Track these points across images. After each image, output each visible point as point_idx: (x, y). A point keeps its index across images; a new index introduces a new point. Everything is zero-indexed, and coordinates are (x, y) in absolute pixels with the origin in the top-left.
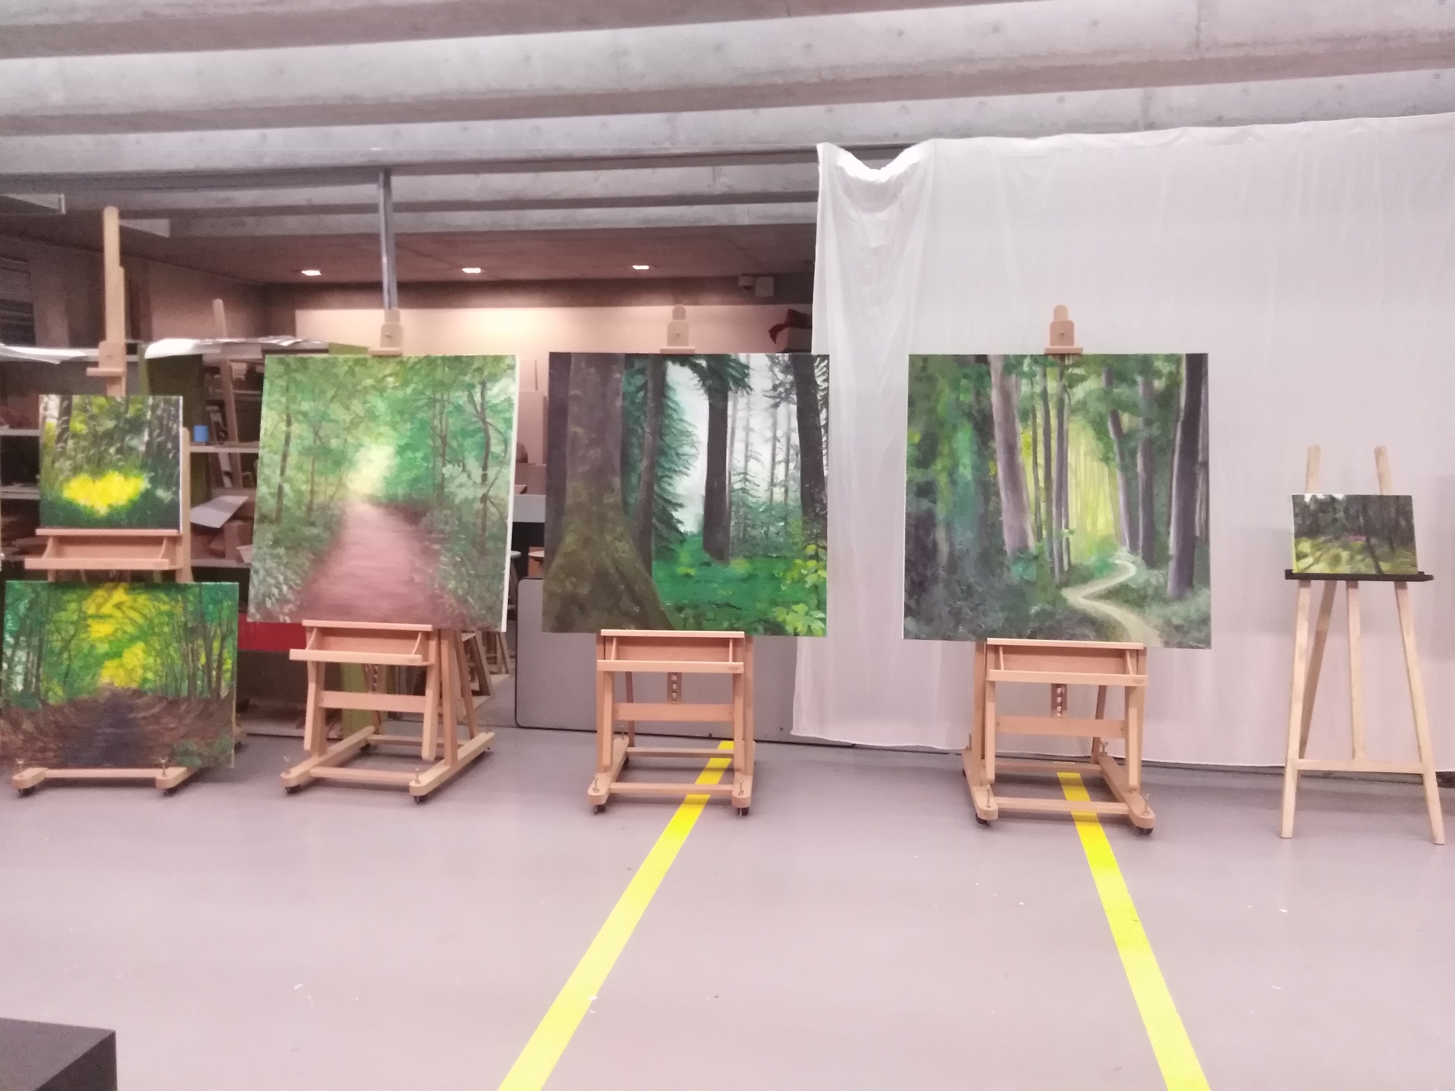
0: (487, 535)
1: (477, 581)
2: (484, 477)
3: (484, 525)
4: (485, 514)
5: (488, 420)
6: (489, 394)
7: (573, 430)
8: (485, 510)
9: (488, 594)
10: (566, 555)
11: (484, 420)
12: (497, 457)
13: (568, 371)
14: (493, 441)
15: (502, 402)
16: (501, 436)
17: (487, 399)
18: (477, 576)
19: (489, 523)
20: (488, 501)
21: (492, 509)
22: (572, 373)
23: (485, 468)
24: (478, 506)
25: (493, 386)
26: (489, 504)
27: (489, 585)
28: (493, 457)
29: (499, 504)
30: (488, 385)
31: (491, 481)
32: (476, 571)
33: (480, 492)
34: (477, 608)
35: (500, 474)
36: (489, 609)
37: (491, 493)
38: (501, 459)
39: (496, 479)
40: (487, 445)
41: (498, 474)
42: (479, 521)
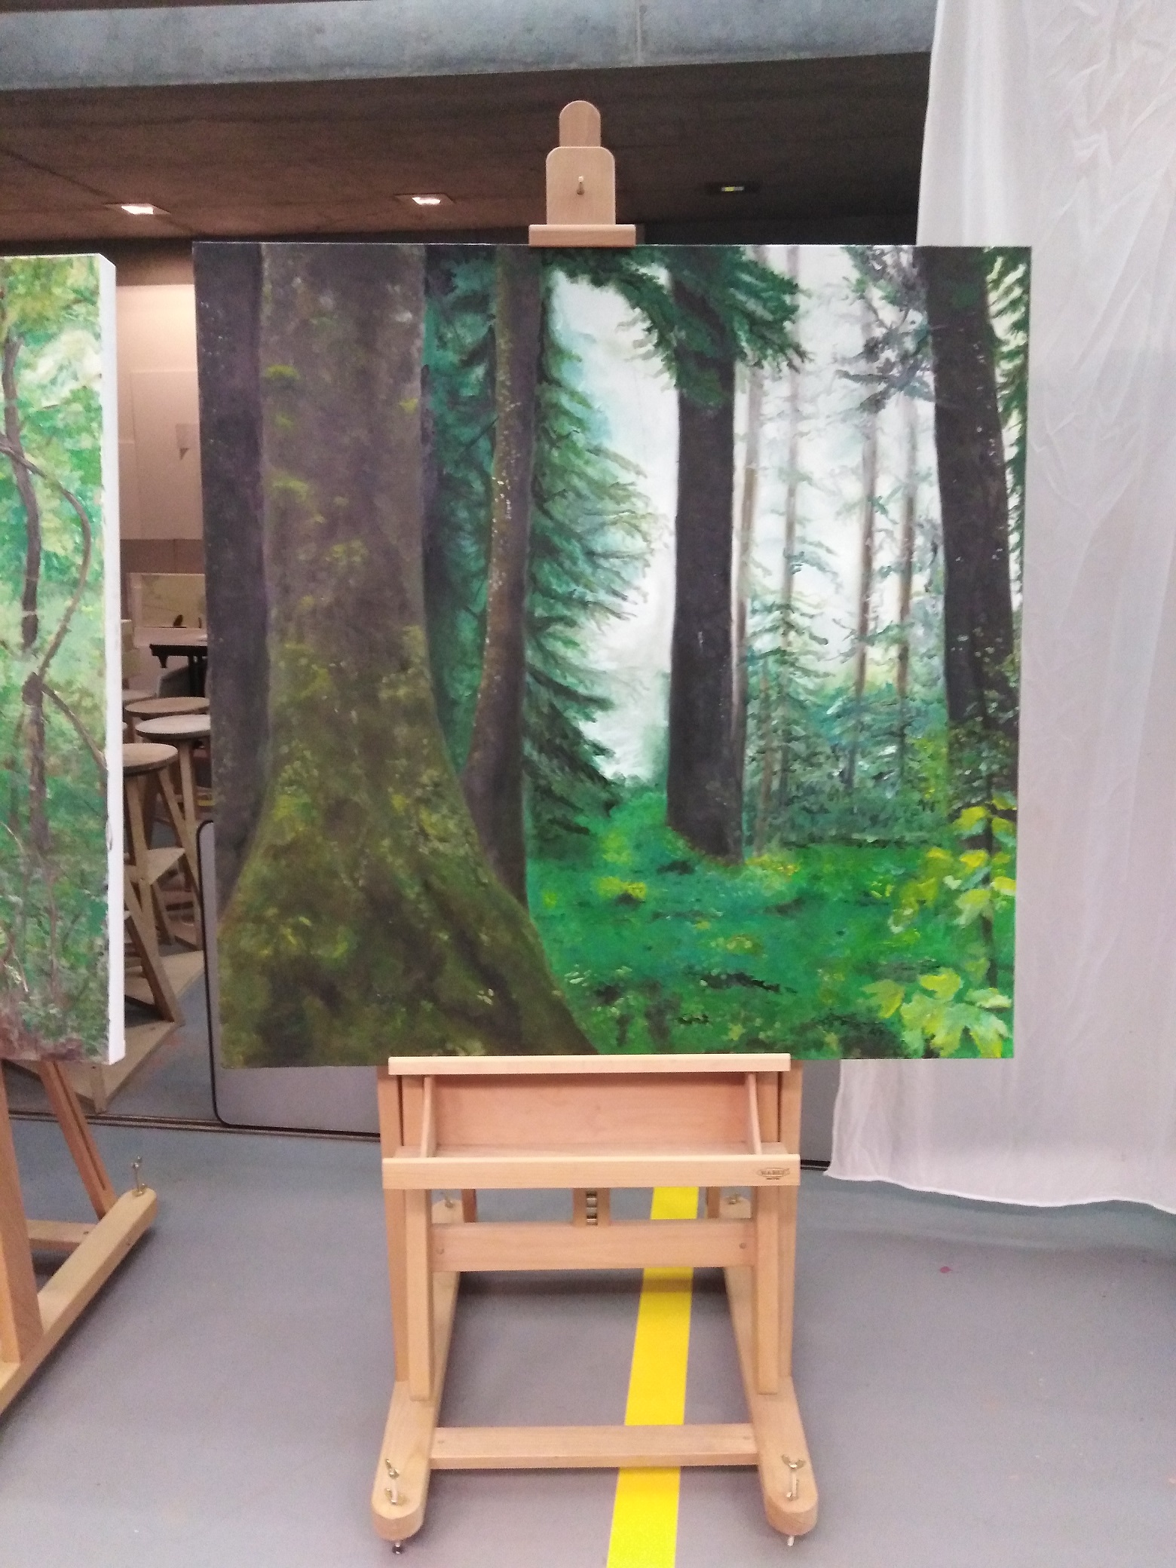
0: (49, 795)
1: (32, 924)
2: (31, 628)
3: (38, 763)
4: (41, 734)
5: (29, 458)
6: (27, 378)
7: (278, 484)
8: (39, 722)
9: (64, 962)
10: (277, 853)
11: (16, 458)
12: (63, 570)
13: (255, 304)
14: (47, 522)
15: (68, 402)
16: (68, 505)
17: (22, 394)
18: (31, 911)
19: (52, 761)
20: (46, 697)
21: (59, 721)
22: (267, 310)
23: (30, 600)
24: (18, 709)
25: (37, 354)
26: (48, 707)
27: (66, 936)
28: (49, 567)
29: (77, 707)
30: (23, 353)
31: (51, 638)
32: (25, 895)
33: (21, 672)
34: (36, 997)
35: (74, 616)
36: (72, 1001)
37: (55, 674)
38: (74, 573)
39: (64, 631)
40: (31, 535)
41: (67, 618)
42: (24, 754)
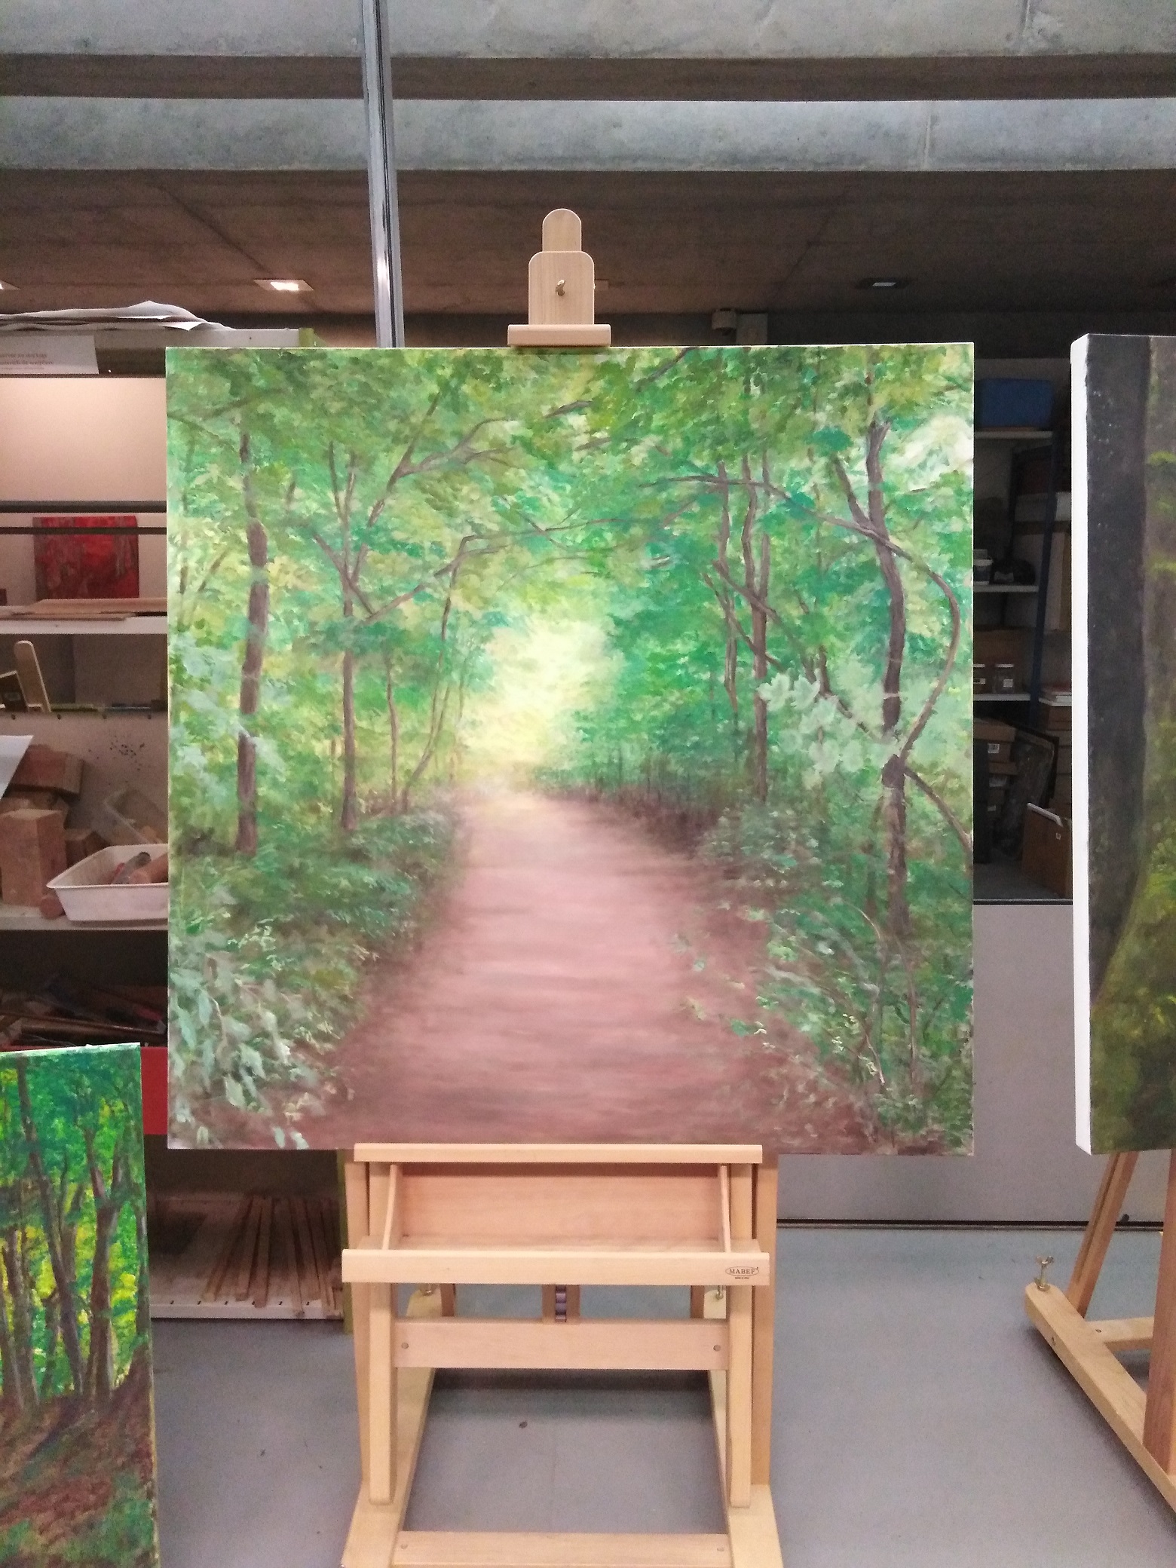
0: (910, 878)
1: (889, 1012)
2: (892, 711)
3: (899, 847)
4: (902, 816)
5: (893, 541)
6: (894, 463)
7: (1158, 566)
8: (900, 805)
9: (925, 1051)
10: (1148, 931)
11: (880, 542)
12: (930, 652)
13: (1143, 395)
14: (913, 604)
15: (937, 486)
16: (935, 586)
17: (887, 478)
18: (888, 999)
19: (913, 844)
20: (908, 779)
21: (923, 803)
22: (1153, 399)
23: (892, 682)
24: (876, 792)
25: (905, 439)
26: (910, 789)
27: (926, 1025)
28: (914, 649)
29: (941, 789)
30: (890, 437)
31: (916, 720)
32: (883, 982)
33: (880, 755)
34: (893, 1089)
35: (940, 698)
36: (933, 1091)
37: (918, 756)
38: (941, 654)
39: (929, 712)
40: (896, 616)
41: (933, 700)
42: (883, 838)
